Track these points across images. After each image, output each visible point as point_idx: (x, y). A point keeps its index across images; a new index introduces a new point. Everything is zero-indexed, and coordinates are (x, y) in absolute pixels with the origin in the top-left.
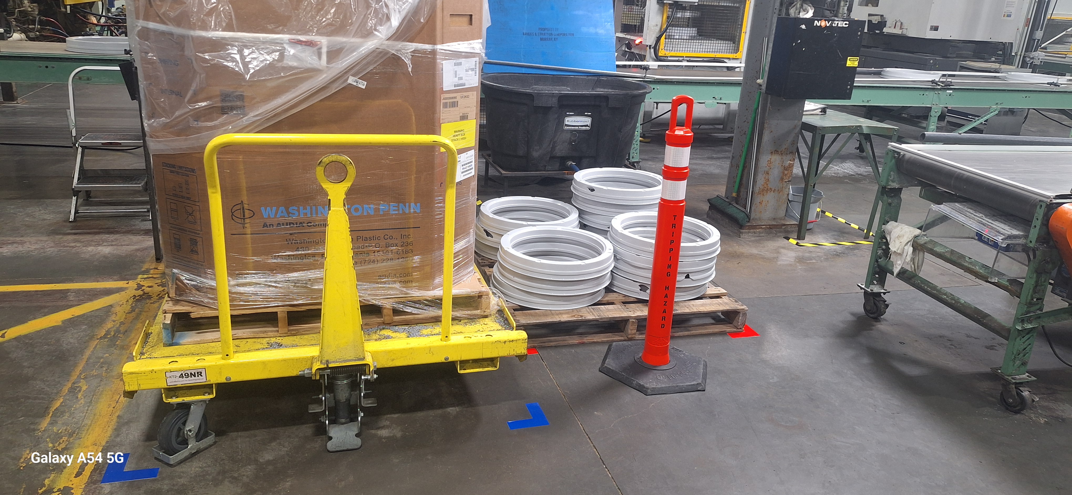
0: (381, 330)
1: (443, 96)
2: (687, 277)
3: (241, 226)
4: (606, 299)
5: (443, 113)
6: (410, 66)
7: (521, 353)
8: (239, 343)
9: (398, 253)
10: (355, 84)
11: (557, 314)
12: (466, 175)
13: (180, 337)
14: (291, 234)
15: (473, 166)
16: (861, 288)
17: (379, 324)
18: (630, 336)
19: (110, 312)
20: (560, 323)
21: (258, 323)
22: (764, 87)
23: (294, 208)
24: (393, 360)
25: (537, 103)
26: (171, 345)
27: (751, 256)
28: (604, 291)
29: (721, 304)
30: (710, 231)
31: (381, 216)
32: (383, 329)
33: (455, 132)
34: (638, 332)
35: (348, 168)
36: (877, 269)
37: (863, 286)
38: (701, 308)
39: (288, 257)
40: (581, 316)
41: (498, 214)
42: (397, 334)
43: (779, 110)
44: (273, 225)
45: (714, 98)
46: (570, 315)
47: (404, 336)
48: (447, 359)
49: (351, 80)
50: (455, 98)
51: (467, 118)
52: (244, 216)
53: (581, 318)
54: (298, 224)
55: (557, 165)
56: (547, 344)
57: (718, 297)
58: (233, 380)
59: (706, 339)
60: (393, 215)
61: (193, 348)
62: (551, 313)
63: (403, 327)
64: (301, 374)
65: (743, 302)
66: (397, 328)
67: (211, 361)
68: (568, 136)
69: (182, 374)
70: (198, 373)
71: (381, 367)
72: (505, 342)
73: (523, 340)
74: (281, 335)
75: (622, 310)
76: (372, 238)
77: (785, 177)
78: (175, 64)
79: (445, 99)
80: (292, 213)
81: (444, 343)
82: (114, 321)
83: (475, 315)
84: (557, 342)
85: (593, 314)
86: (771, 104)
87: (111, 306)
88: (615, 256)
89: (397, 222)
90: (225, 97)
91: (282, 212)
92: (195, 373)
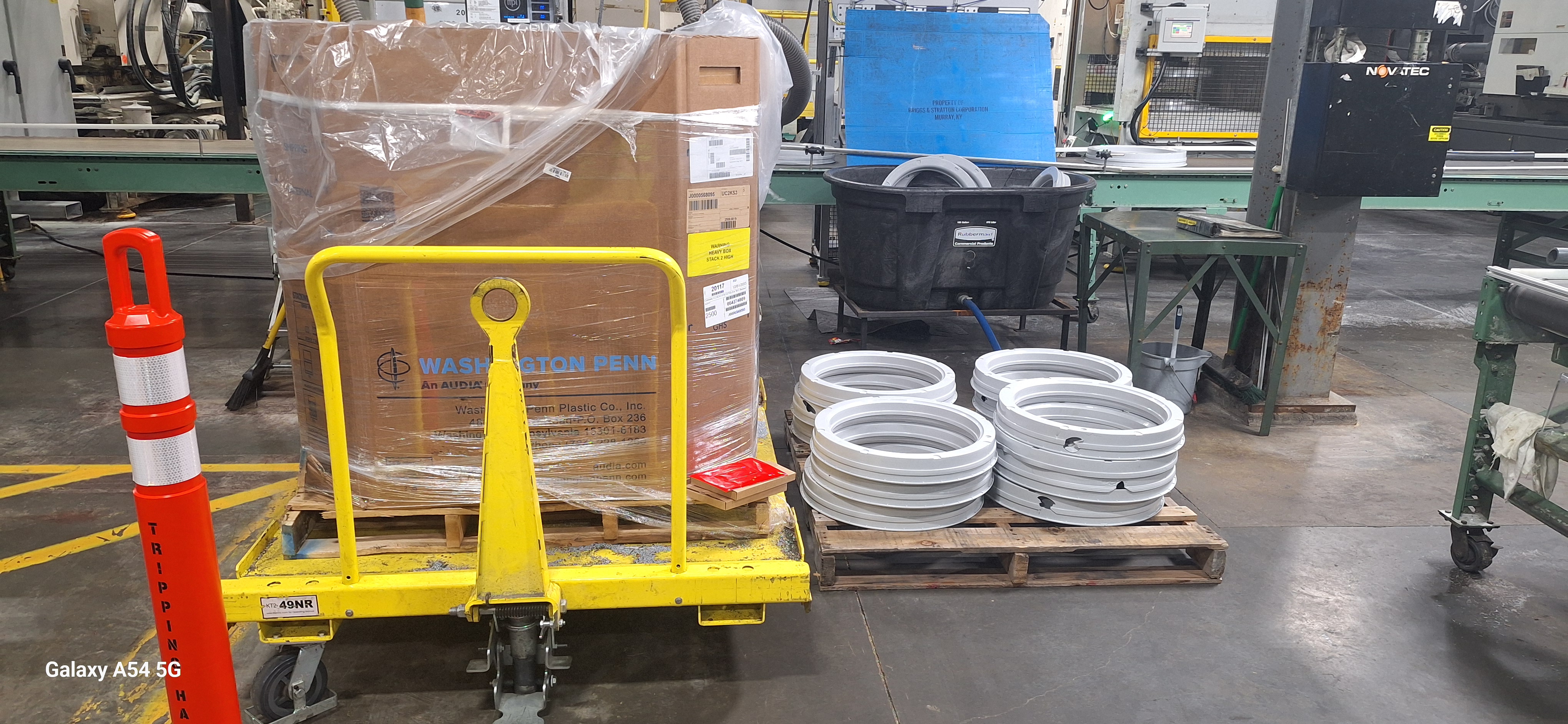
0: (597, 549)
1: (689, 192)
2: (1121, 486)
3: (391, 385)
4: (983, 517)
5: (694, 218)
6: (633, 148)
7: (800, 598)
8: (390, 559)
9: (624, 431)
10: (554, 175)
11: (895, 538)
12: (735, 313)
13: (311, 546)
14: (463, 399)
15: (747, 299)
16: (1447, 518)
17: (597, 540)
18: (1016, 581)
19: (266, 506)
20: (897, 553)
21: (425, 531)
22: (1283, 178)
23: (467, 359)
24: (594, 598)
25: (909, 208)
26: (294, 558)
27: (1263, 457)
28: (981, 504)
29: (1181, 534)
30: (1165, 409)
31: (596, 375)
32: (602, 548)
33: (713, 246)
34: (1032, 575)
35: (517, 299)
36: (1475, 486)
37: (1449, 515)
38: (1143, 540)
39: (458, 434)
40: (933, 543)
41: (831, 378)
42: (620, 558)
43: (1313, 215)
44: (436, 385)
45: (1221, 200)
46: (915, 541)
47: (629, 561)
48: (679, 601)
49: (548, 169)
50: (712, 194)
51: (734, 226)
52: (395, 371)
53: (931, 547)
54: (473, 384)
55: (943, 302)
56: (875, 586)
57: (1180, 522)
58: (356, 615)
59: (1151, 593)
60: (613, 373)
61: (322, 564)
62: (885, 535)
63: (632, 547)
64: (452, 612)
65: (1224, 531)
66: (622, 547)
67: (327, 585)
68: (961, 256)
69: (284, 602)
70: (306, 601)
71: (576, 608)
72: (772, 579)
73: (802, 577)
74: (451, 551)
75: (1005, 536)
76: (583, 408)
77: (1327, 326)
78: (302, 150)
79: (692, 196)
80: (463, 368)
81: (674, 576)
82: (267, 519)
83: (744, 533)
84: (892, 584)
85: (954, 541)
86: (1298, 205)
87: (271, 497)
88: (999, 447)
89: (621, 383)
90: (365, 196)
91: (449, 366)
92: (302, 602)
